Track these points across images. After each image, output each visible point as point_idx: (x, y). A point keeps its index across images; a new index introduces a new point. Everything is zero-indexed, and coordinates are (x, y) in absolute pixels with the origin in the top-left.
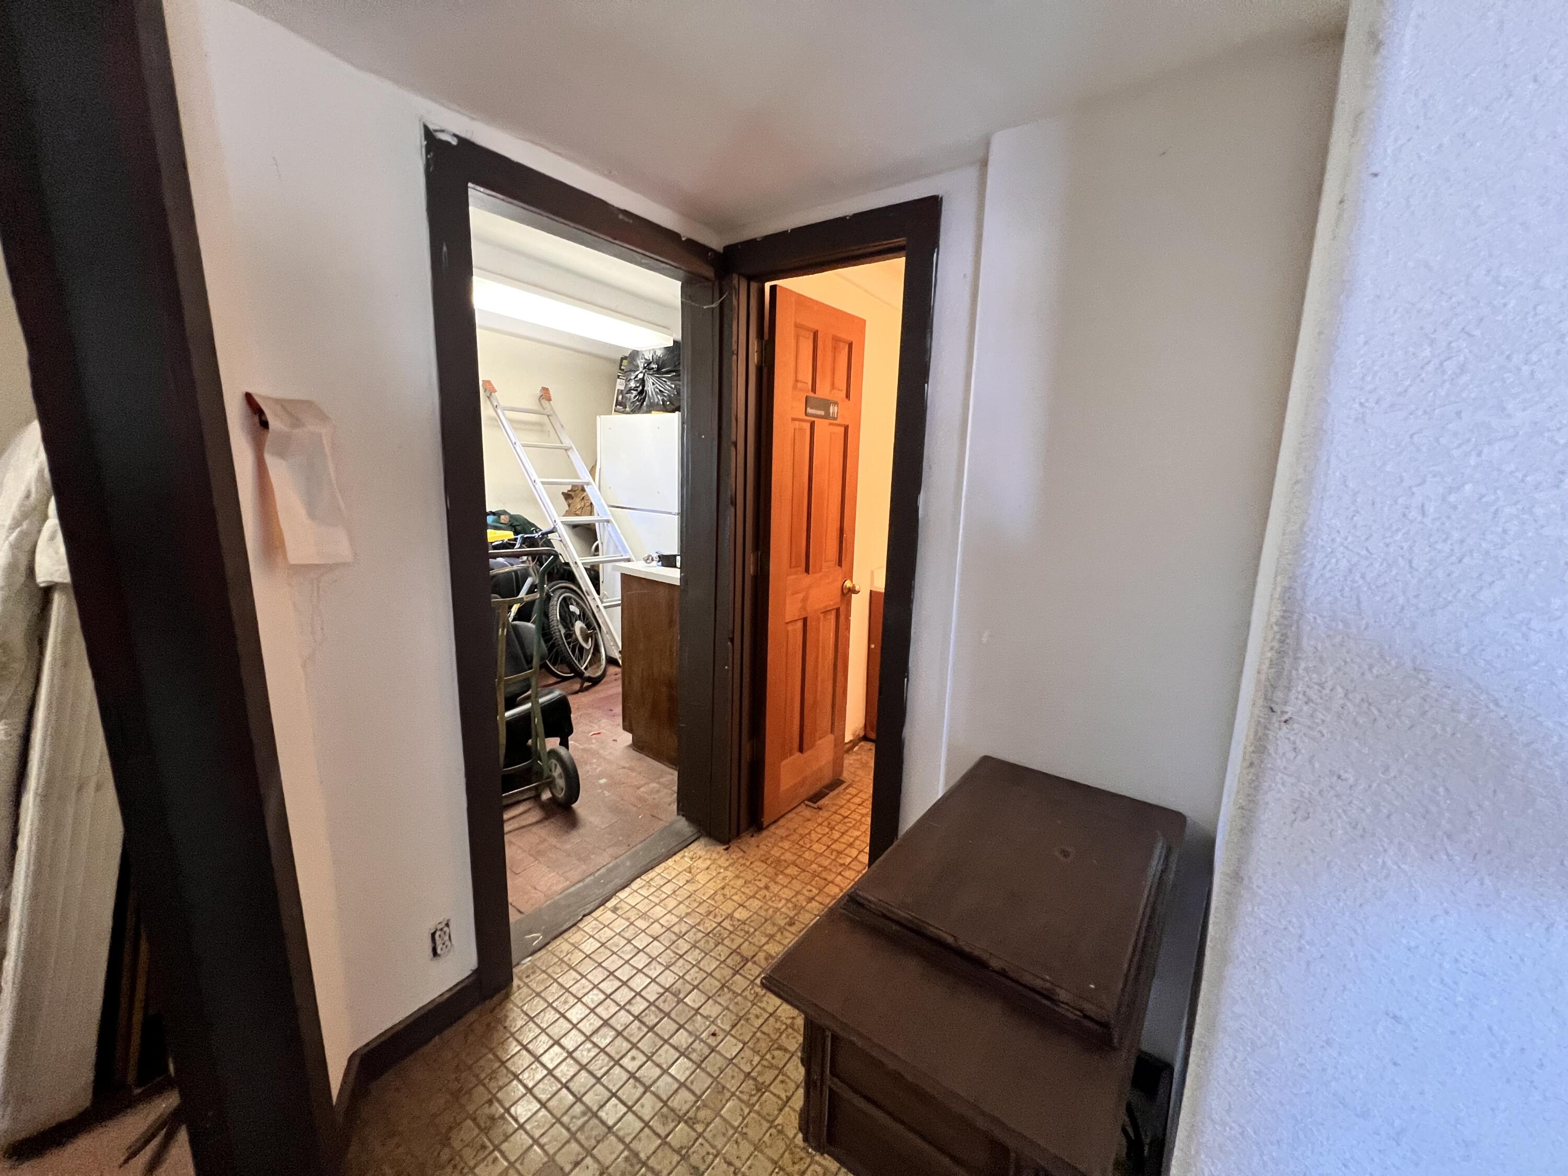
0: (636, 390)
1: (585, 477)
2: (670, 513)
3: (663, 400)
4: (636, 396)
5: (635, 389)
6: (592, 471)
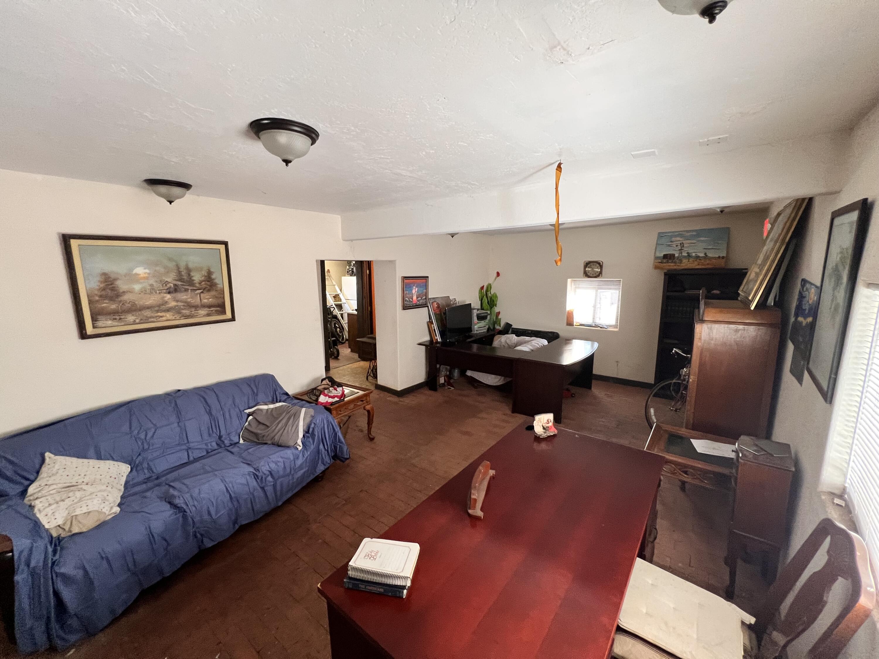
0: (351, 271)
1: (339, 292)
3: (354, 274)
6: (341, 290)
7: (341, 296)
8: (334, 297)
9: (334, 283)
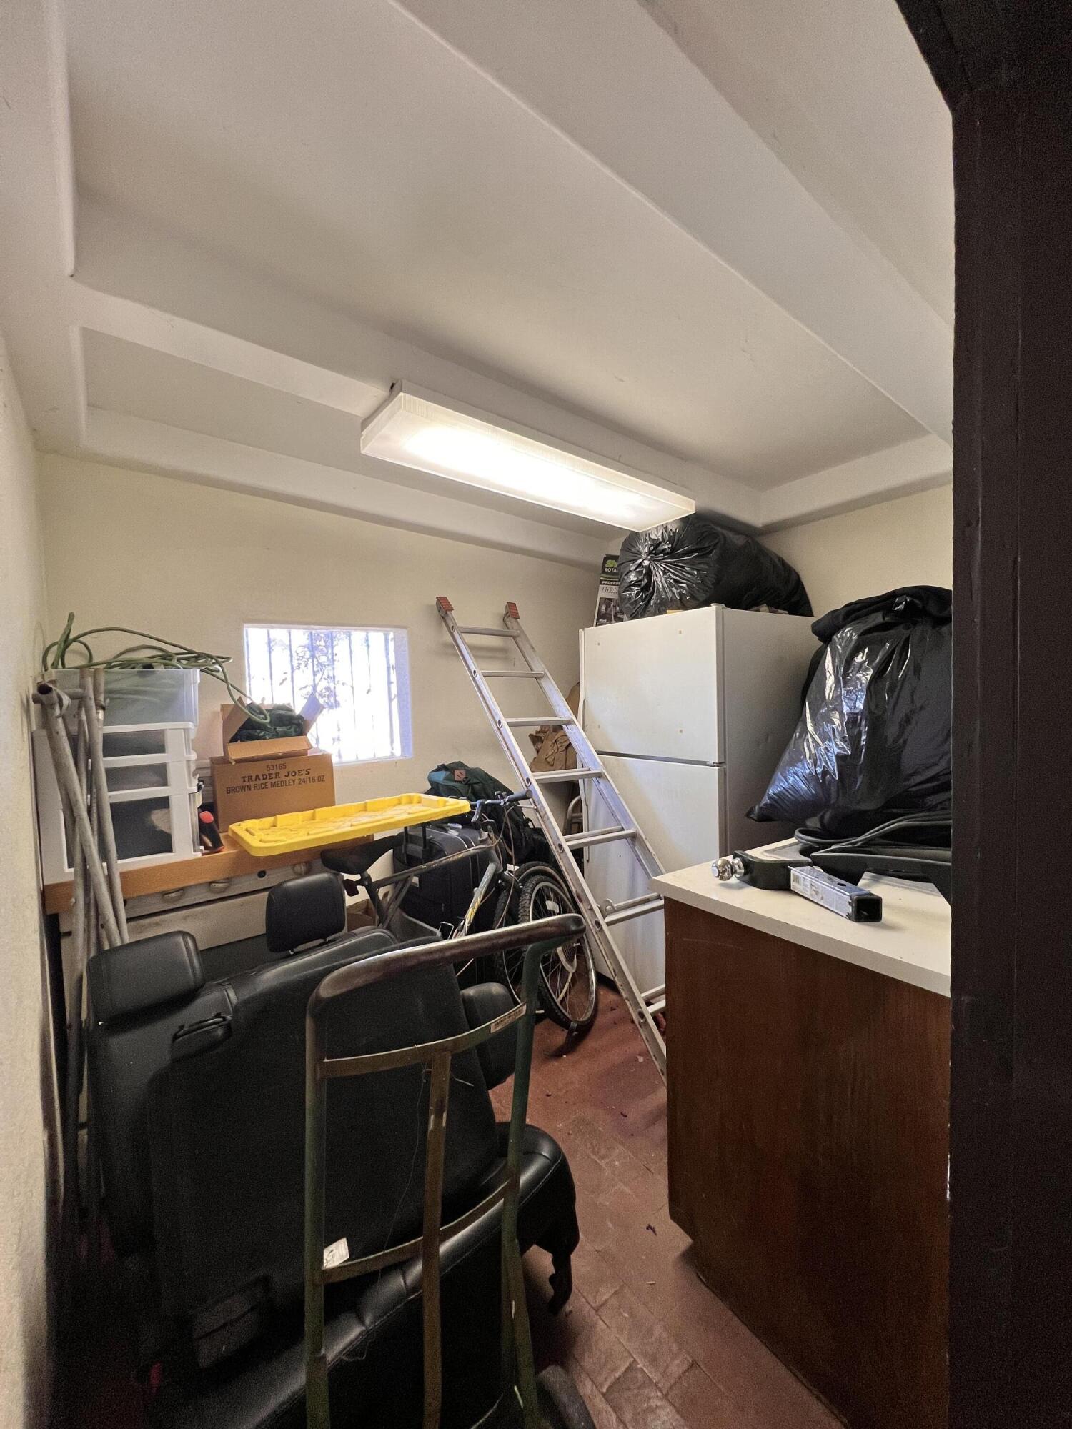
0: (639, 586)
2: (704, 763)
3: (680, 594)
4: (638, 594)
5: (637, 583)
6: (574, 704)
7: (575, 733)
8: (535, 739)
9: (539, 668)
